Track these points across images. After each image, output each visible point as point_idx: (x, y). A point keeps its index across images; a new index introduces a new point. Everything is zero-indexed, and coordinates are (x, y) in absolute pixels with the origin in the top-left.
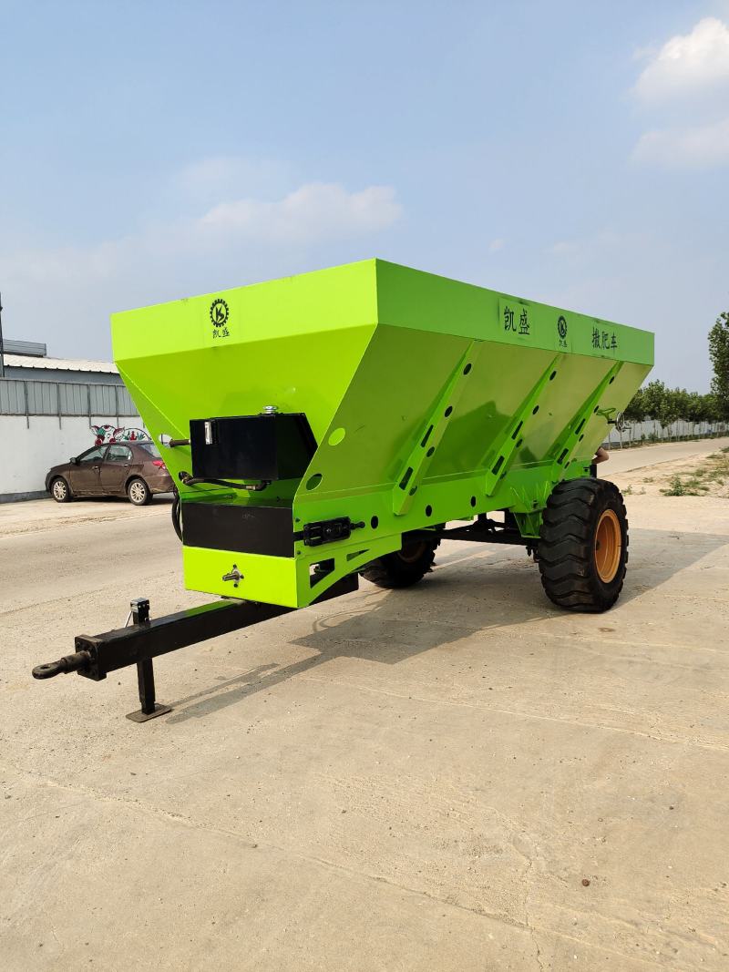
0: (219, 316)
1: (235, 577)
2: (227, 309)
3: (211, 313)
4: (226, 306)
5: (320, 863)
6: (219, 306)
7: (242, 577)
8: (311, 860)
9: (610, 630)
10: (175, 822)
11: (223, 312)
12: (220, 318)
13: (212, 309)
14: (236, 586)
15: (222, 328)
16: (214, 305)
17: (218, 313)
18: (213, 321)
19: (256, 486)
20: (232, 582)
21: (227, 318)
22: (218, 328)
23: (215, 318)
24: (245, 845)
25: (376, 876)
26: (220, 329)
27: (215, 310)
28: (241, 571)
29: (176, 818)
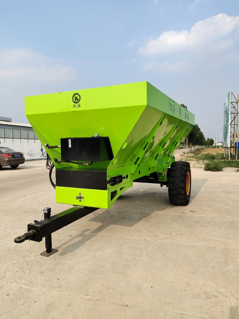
0: (76, 99)
1: (80, 198)
2: (80, 97)
3: (73, 98)
4: (79, 96)
5: (157, 310)
6: (76, 96)
7: (83, 198)
8: (152, 309)
9: (193, 212)
10: (88, 299)
11: (78, 98)
12: (76, 100)
13: (73, 97)
14: (80, 201)
15: (78, 104)
16: (74, 95)
17: (76, 98)
18: (73, 101)
19: (89, 163)
20: (79, 200)
21: (80, 100)
22: (76, 104)
23: (74, 101)
24: (123, 306)
25: (181, 313)
26: (77, 105)
27: (74, 97)
28: (82, 195)
29: (88, 297)
